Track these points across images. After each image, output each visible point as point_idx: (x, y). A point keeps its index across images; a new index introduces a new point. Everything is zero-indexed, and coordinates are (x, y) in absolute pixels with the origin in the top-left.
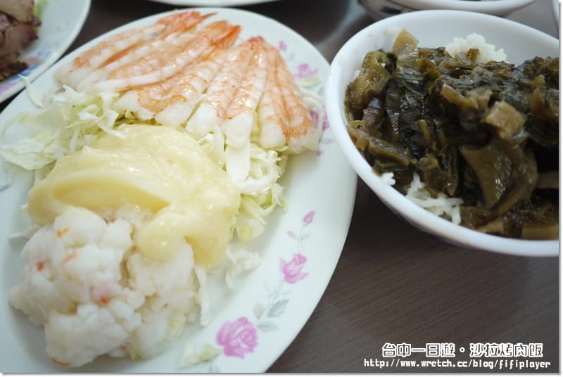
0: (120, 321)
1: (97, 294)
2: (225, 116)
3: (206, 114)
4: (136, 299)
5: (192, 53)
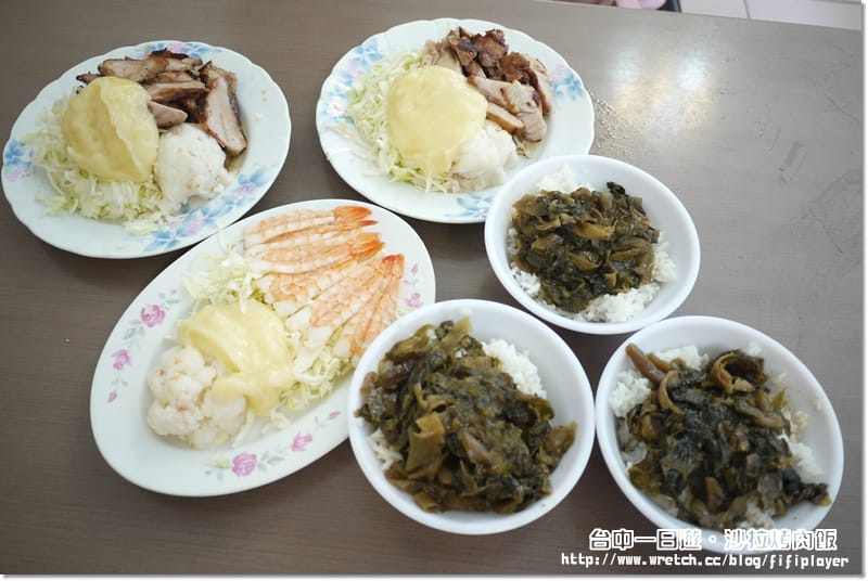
0: (185, 422)
1: (179, 404)
2: (315, 324)
3: (304, 317)
4: (199, 415)
5: (331, 259)
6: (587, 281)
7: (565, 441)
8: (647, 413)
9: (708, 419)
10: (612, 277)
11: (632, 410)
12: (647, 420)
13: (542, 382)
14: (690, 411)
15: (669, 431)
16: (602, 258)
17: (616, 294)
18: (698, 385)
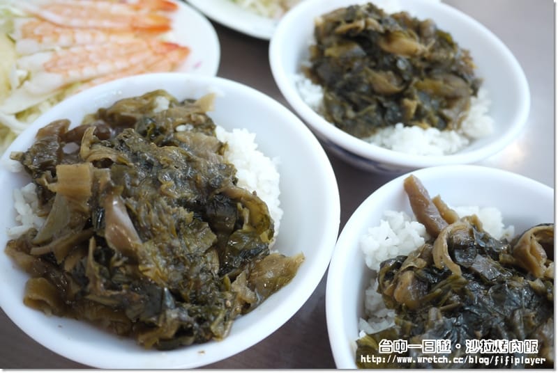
6: (380, 105)
7: (282, 275)
8: (411, 268)
9: (500, 299)
10: (412, 105)
11: (389, 261)
12: (409, 276)
13: (280, 198)
14: (477, 285)
15: (436, 302)
16: (406, 83)
17: (410, 126)
18: (495, 255)
